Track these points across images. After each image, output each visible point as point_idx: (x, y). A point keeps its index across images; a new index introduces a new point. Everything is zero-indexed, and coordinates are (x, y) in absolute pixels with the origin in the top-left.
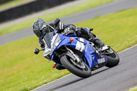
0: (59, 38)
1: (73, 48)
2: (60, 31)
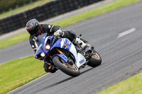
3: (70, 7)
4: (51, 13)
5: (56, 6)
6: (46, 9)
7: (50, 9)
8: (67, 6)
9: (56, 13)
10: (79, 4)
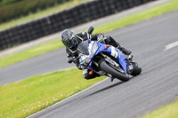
0: (96, 44)
1: (109, 54)
2: (95, 38)
3: (104, 11)
4: (81, 18)
5: (87, 9)
6: (75, 13)
7: (80, 14)
8: (101, 10)
9: (87, 19)
10: (116, 7)
